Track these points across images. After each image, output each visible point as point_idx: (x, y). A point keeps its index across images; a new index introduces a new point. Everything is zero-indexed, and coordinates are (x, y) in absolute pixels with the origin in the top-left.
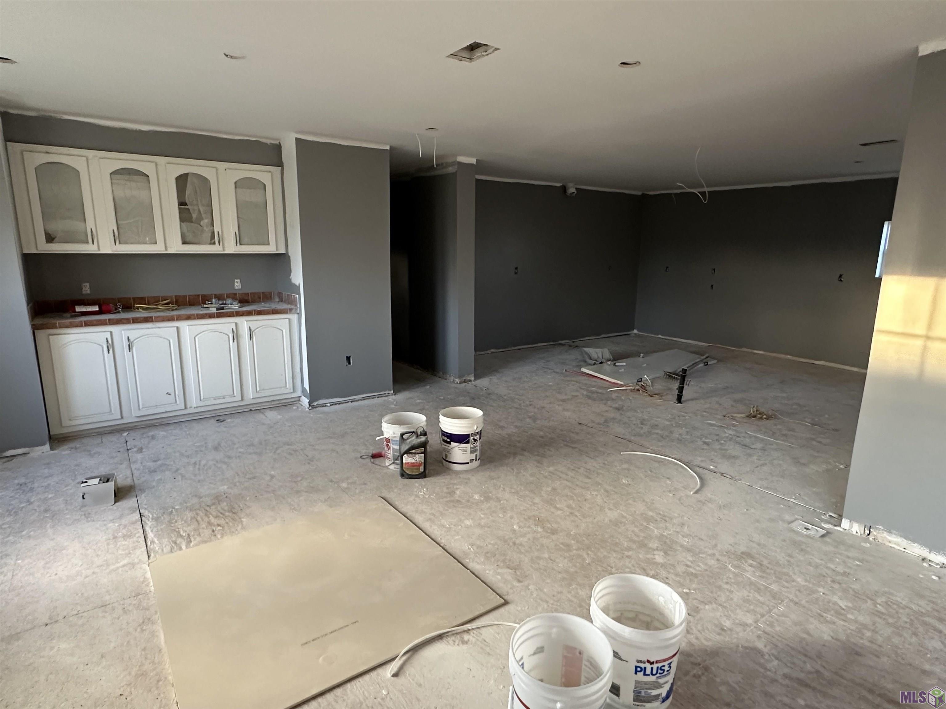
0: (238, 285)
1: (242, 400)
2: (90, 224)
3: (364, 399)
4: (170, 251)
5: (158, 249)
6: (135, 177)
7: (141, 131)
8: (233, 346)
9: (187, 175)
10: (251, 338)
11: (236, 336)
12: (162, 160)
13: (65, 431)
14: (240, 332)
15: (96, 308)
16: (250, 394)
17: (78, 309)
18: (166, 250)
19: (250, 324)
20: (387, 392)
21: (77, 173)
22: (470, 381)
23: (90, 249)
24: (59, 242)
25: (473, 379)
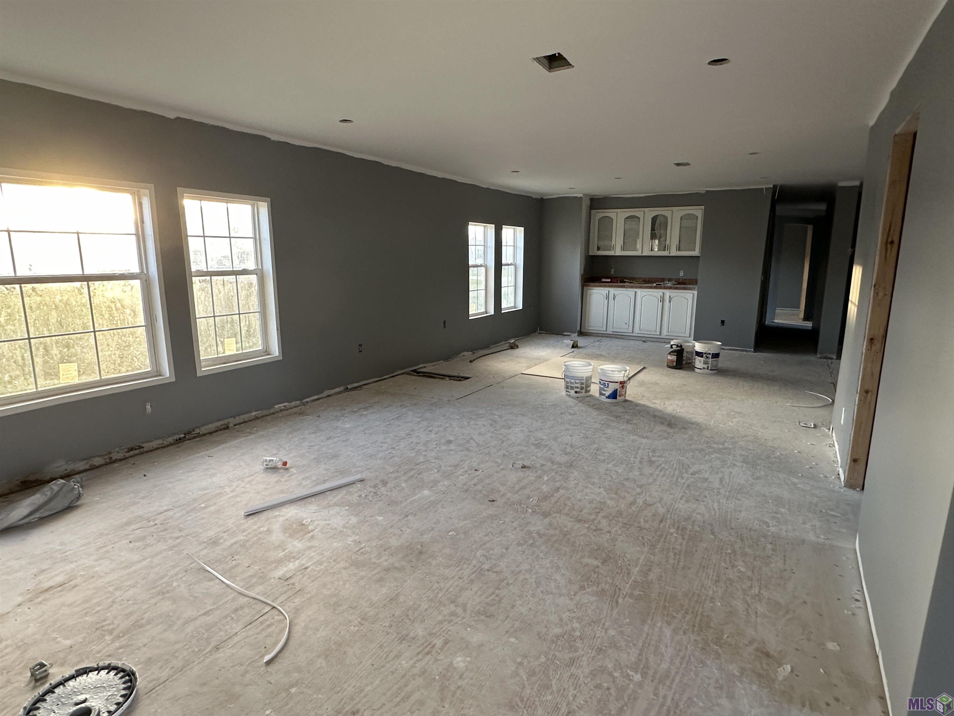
0: (682, 274)
1: (660, 334)
2: (613, 243)
3: (730, 350)
4: (644, 254)
5: (638, 253)
6: (634, 219)
7: (640, 197)
8: (660, 304)
9: (657, 216)
10: (670, 302)
11: (663, 300)
12: (646, 210)
13: (586, 331)
14: (665, 298)
15: (609, 280)
16: (665, 333)
17: (603, 280)
18: (642, 253)
19: (671, 294)
20: (748, 349)
21: (612, 219)
22: (831, 359)
23: (611, 253)
24: (602, 250)
25: (835, 357)
